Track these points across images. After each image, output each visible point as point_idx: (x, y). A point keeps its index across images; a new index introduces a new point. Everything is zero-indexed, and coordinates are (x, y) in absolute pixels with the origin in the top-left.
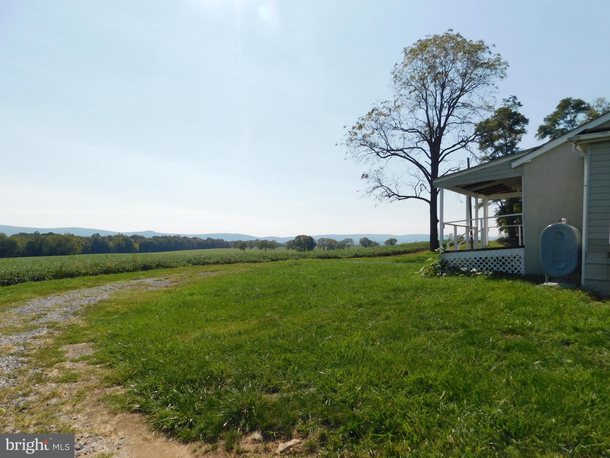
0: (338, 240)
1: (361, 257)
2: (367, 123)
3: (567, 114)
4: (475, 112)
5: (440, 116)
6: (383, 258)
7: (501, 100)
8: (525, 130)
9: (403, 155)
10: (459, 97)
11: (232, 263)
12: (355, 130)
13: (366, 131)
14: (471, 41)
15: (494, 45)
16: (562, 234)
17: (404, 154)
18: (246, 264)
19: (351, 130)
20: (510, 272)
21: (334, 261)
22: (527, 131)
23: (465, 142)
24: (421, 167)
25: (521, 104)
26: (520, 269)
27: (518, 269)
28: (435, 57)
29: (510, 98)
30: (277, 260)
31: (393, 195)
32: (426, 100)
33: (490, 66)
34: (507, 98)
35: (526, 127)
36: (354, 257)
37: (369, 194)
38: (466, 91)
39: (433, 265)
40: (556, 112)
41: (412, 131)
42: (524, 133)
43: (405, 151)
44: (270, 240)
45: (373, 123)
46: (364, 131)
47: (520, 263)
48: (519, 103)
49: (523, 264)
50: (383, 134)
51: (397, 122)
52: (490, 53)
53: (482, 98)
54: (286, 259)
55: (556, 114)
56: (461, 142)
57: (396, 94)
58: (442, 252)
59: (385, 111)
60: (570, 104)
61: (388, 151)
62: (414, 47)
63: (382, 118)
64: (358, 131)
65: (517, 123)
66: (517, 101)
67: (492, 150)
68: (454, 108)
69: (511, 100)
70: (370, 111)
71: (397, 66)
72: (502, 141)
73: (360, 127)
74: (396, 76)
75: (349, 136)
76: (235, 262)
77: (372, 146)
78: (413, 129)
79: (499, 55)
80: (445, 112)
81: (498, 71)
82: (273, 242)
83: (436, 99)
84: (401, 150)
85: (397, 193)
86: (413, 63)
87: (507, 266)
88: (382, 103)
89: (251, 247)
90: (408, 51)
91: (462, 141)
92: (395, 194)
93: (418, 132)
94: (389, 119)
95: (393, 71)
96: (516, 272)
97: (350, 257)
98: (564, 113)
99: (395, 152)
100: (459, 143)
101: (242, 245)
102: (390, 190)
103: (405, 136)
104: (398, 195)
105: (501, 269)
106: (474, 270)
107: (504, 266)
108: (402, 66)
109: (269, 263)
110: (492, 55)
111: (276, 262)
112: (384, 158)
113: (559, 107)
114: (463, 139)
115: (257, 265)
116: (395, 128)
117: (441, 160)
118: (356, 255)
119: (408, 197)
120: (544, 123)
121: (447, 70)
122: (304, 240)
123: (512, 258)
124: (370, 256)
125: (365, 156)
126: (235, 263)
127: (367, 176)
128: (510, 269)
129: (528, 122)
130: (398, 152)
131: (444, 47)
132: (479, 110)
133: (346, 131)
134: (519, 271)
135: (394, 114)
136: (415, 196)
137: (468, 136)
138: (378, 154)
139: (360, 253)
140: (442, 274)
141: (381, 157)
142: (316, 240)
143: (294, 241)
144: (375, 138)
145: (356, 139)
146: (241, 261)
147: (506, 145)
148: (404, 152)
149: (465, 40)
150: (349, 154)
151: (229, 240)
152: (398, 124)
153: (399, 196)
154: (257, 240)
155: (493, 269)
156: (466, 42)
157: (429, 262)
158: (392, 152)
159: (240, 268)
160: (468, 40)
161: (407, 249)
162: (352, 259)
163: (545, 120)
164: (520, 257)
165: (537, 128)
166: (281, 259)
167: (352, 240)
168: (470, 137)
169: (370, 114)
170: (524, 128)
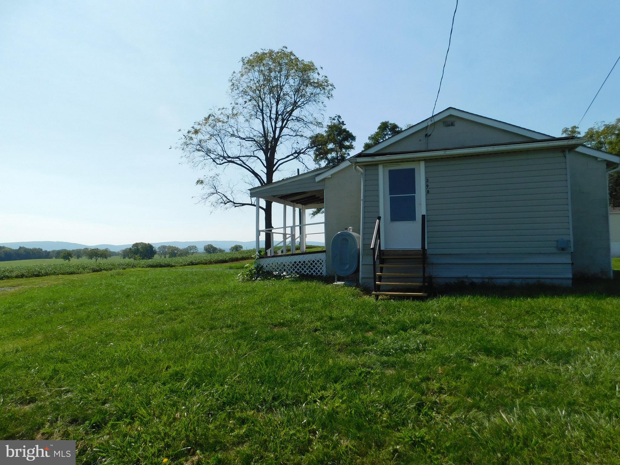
0: (181, 247)
1: (196, 264)
2: (203, 128)
3: (386, 135)
4: (307, 126)
5: (276, 128)
6: (218, 265)
7: (328, 118)
8: (353, 145)
9: (239, 162)
10: (292, 110)
11: (42, 276)
12: (190, 135)
13: (202, 136)
14: (303, 60)
15: (322, 68)
16: (346, 240)
17: (241, 161)
18: (60, 276)
19: (185, 133)
20: (314, 274)
21: (165, 270)
22: (355, 147)
23: (297, 153)
24: (256, 175)
25: (344, 123)
26: (323, 271)
27: (321, 271)
28: (270, 70)
29: (335, 117)
30: (100, 270)
31: (229, 202)
32: (262, 111)
33: (319, 85)
34: (333, 116)
35: (354, 143)
36: (189, 265)
37: (204, 200)
38: (299, 106)
39: (250, 271)
40: (377, 132)
41: (249, 139)
42: (353, 148)
43: (243, 158)
44: (101, 248)
45: (209, 129)
46: (200, 136)
47: (323, 266)
48: (343, 122)
49: (325, 266)
50: (219, 141)
51: (234, 129)
52: (319, 74)
53: (312, 115)
54: (111, 269)
55: (377, 134)
56: (294, 153)
57: (233, 103)
58: (257, 258)
59: (222, 118)
60: (388, 127)
61: (224, 158)
62: (251, 58)
63: (219, 124)
64: (193, 136)
65: (346, 139)
66: (341, 121)
67: (325, 162)
68: (288, 121)
69: (336, 118)
70: (207, 116)
71: (235, 75)
72: (334, 154)
73: (196, 132)
74: (233, 84)
75: (184, 140)
76: (47, 274)
77: (208, 152)
78: (250, 138)
79: (326, 77)
80: (279, 124)
81: (326, 91)
82: (106, 250)
83: (271, 111)
84: (238, 158)
85: (232, 200)
86: (249, 74)
87: (312, 269)
88: (219, 109)
89: (79, 257)
90: (246, 61)
91: (296, 152)
92: (231, 201)
93: (255, 141)
94: (226, 126)
95: (230, 79)
96: (319, 274)
97: (185, 265)
98: (384, 134)
99: (232, 160)
100: (292, 155)
101: (67, 255)
102: (226, 197)
103: (242, 144)
104: (233, 202)
105: (307, 272)
106: (284, 273)
107: (309, 269)
108: (239, 75)
109: (89, 274)
110: (321, 76)
111: (99, 273)
112: (220, 164)
113: (379, 128)
114: (296, 151)
115: (74, 277)
116: (233, 135)
117: (275, 170)
118: (191, 263)
119: (243, 205)
120: (368, 141)
121: (281, 84)
122: (142, 247)
123: (316, 262)
124: (206, 264)
125: (201, 161)
126: (45, 276)
127: (202, 182)
128: (314, 271)
129: (355, 139)
130: (234, 160)
131: (279, 62)
132: (310, 125)
133: (181, 135)
134: (321, 273)
135: (232, 122)
136: (251, 203)
137: (301, 148)
138: (214, 161)
139: (196, 260)
140: (257, 278)
141: (217, 164)
142: (156, 247)
143: (130, 249)
144: (211, 144)
145: (191, 143)
146: (54, 274)
147: (337, 158)
148: (240, 160)
149: (297, 58)
150: (184, 159)
151: (49, 250)
152: (236, 132)
153: (235, 203)
154: (86, 249)
155: (301, 272)
156: (299, 60)
157: (247, 268)
158: (230, 159)
159: (51, 281)
160: (300, 59)
161: (245, 255)
162: (187, 266)
163: (369, 138)
164: (322, 261)
165: (363, 145)
166: (105, 270)
167: (196, 247)
168: (302, 149)
169: (207, 119)
170: (352, 144)
